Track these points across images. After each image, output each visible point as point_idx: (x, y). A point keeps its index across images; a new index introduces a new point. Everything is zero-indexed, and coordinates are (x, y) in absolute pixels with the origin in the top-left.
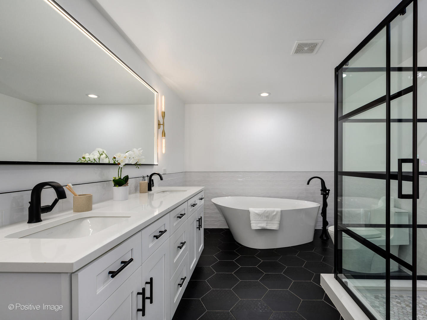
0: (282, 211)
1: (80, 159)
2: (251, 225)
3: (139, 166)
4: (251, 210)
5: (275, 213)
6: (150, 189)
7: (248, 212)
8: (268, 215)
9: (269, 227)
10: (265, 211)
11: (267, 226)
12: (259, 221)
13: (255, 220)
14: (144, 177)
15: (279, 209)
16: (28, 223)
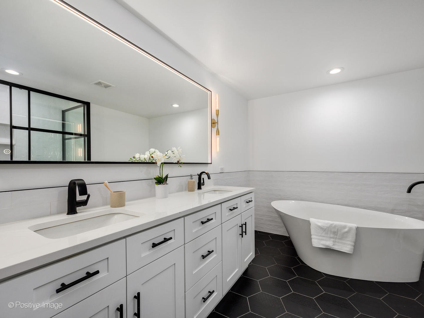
0: (358, 229)
1: (131, 159)
2: (312, 240)
3: (181, 165)
4: (312, 220)
5: (346, 230)
6: (199, 188)
7: (308, 223)
8: (336, 230)
9: (336, 247)
10: (332, 225)
11: (333, 245)
12: (324, 236)
13: (317, 235)
14: (191, 176)
15: (354, 225)
16: (67, 214)
